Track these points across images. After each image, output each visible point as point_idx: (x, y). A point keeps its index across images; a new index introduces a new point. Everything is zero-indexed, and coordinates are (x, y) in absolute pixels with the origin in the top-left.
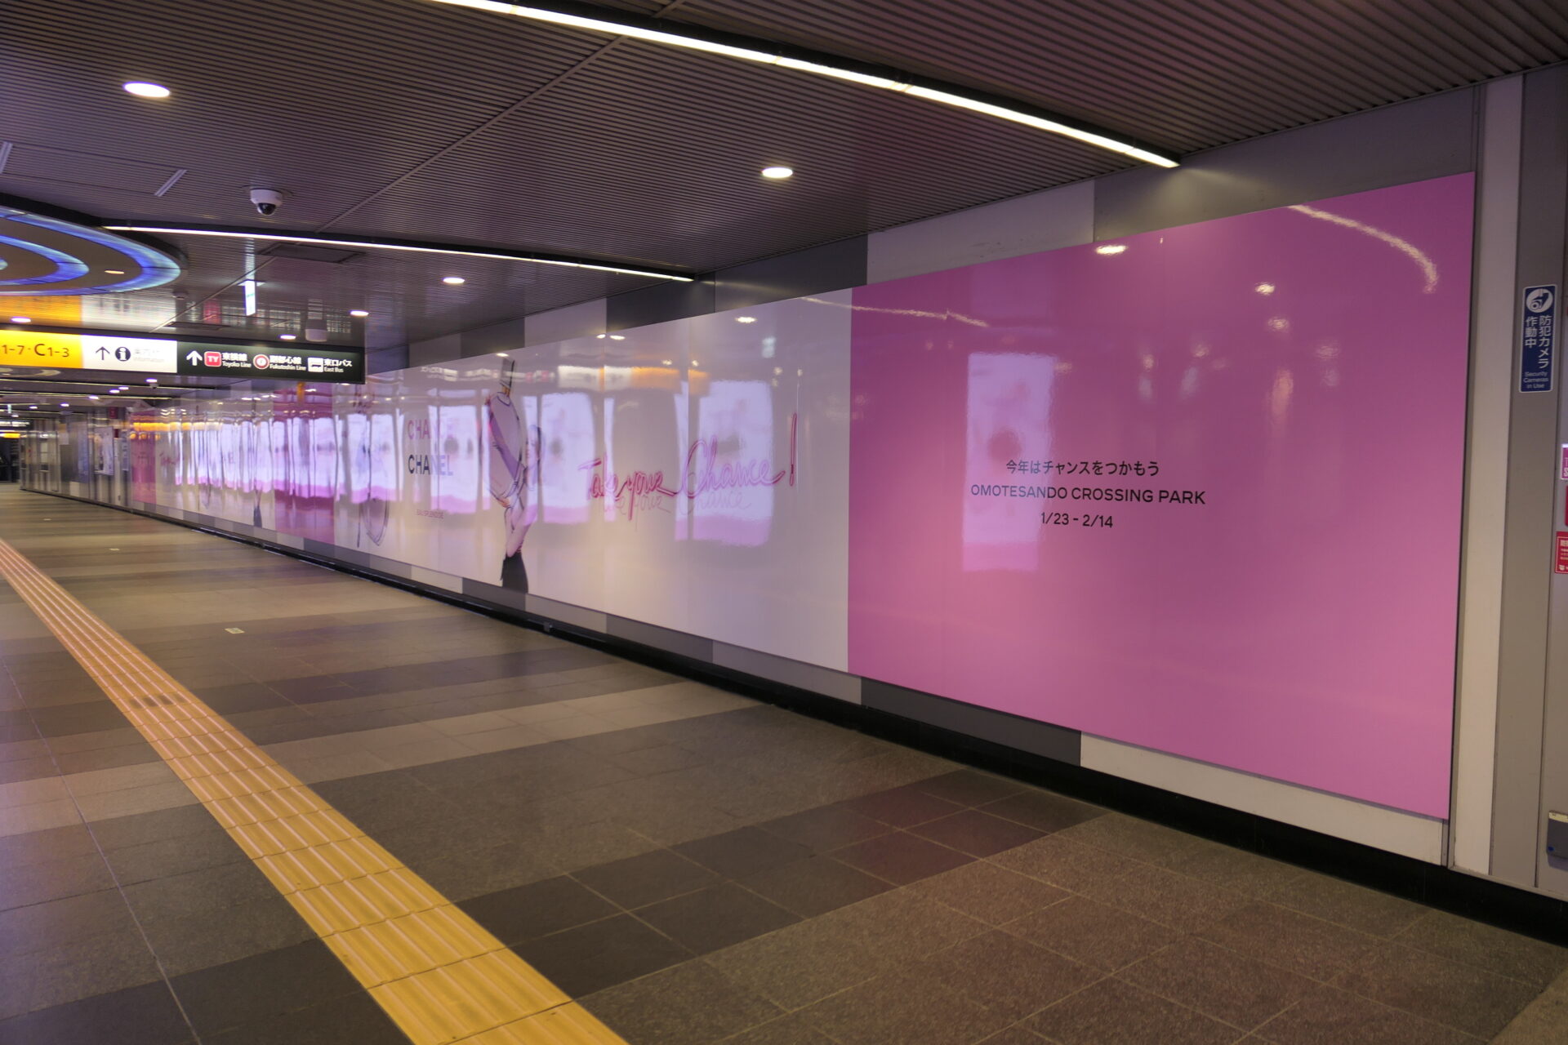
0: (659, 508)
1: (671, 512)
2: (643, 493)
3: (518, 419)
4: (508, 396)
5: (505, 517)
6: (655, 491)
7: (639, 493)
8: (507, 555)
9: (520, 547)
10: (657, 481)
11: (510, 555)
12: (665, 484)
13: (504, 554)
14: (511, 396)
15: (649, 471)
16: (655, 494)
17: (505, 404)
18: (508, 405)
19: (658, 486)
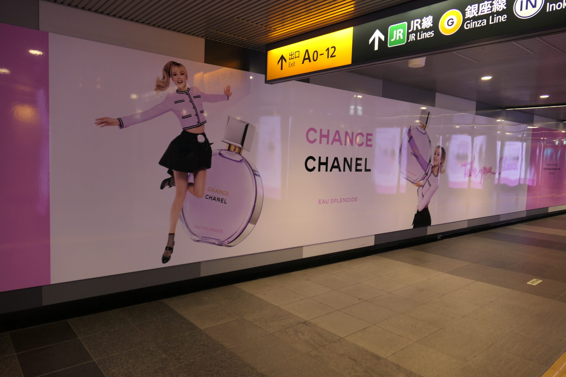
0: (490, 178)
1: (493, 179)
2: (485, 174)
3: (430, 142)
4: (425, 129)
5: (418, 191)
6: (489, 173)
7: (484, 174)
8: (418, 211)
9: (428, 205)
10: (490, 169)
11: (420, 210)
12: (492, 171)
13: (417, 210)
14: (426, 129)
15: (488, 167)
16: (489, 174)
17: (423, 133)
18: (424, 134)
19: (491, 171)
